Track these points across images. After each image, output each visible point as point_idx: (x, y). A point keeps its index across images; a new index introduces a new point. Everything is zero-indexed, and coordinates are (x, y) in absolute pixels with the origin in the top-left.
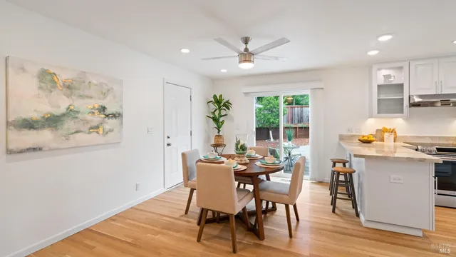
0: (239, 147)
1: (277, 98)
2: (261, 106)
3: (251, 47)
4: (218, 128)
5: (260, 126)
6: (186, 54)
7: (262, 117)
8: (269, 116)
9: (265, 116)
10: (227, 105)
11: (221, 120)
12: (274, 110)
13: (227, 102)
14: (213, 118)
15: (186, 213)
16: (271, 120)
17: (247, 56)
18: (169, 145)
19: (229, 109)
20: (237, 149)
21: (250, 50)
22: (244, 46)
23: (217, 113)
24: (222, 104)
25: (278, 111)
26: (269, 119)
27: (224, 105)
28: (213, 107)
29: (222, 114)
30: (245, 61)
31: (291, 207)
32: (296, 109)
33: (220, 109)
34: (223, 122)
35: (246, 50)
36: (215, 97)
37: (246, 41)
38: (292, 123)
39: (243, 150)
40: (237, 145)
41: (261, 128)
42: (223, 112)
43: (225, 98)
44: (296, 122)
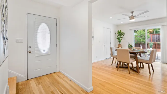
0: (130, 46)
1: (144, 31)
2: (137, 34)
3: (134, 14)
4: (120, 42)
5: (136, 43)
6: (111, 19)
7: (137, 39)
8: (140, 39)
9: (138, 39)
10: (123, 34)
11: (120, 39)
12: (143, 36)
13: (123, 33)
14: (117, 38)
15: (112, 65)
16: (142, 40)
17: (132, 17)
18: (104, 46)
19: (123, 35)
20: (129, 46)
21: (134, 15)
22: (131, 14)
23: (119, 37)
24: (121, 34)
25: (145, 36)
26: (140, 40)
27: (122, 34)
28: (117, 35)
29: (121, 37)
30: (132, 19)
31: (150, 65)
32: (155, 35)
33: (120, 35)
34: (121, 40)
35: (132, 15)
36: (118, 31)
37: (132, 13)
38: (153, 42)
39: (131, 47)
40: (129, 45)
41: (136, 44)
42: (121, 36)
43: (122, 31)
44: (155, 41)
